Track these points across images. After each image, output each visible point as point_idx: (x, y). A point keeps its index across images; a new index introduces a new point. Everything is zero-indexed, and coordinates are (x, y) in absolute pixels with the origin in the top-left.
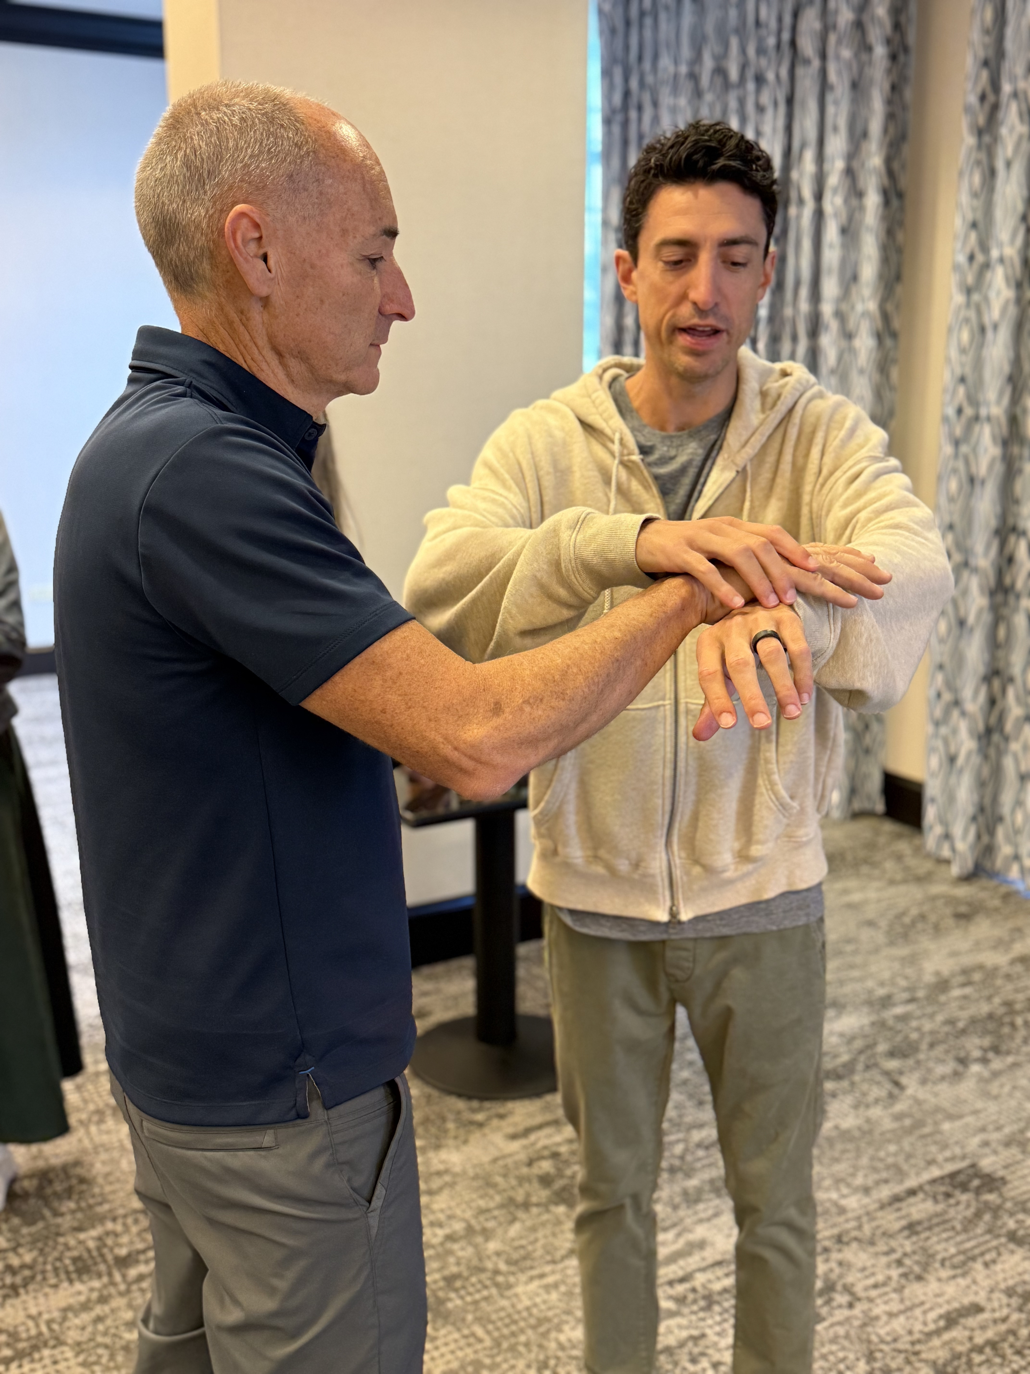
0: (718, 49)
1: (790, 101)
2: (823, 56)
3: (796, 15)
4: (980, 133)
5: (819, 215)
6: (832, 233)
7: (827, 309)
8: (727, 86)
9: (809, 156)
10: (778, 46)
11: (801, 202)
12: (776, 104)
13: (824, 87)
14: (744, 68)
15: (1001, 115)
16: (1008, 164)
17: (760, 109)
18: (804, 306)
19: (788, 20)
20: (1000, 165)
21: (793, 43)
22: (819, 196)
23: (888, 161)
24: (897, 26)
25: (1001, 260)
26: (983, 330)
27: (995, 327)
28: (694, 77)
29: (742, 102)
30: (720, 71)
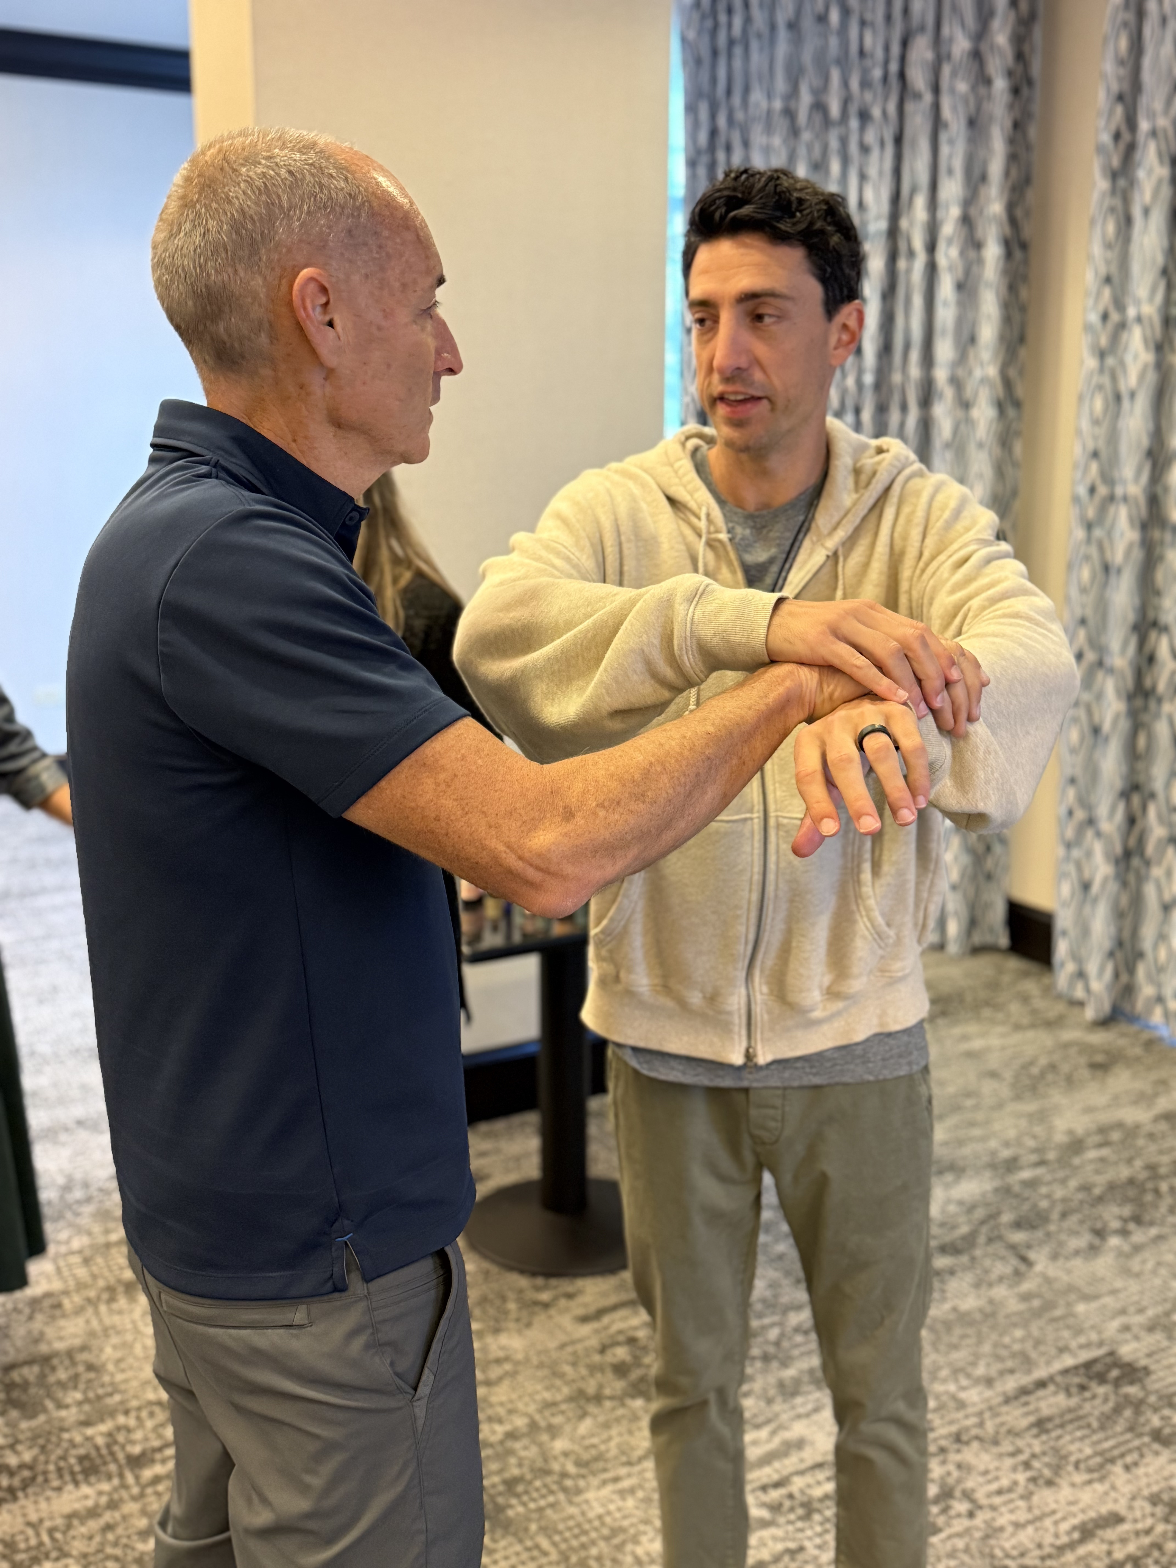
0: (817, 82)
1: (898, 140)
2: (936, 89)
3: (905, 43)
4: (1114, 176)
5: (932, 268)
6: (946, 289)
7: (941, 375)
8: (827, 122)
9: (920, 202)
10: (885, 78)
11: (911, 254)
12: (882, 144)
13: (937, 124)
14: (846, 103)
15: (1138, 155)
16: (1146, 211)
17: (865, 149)
18: (915, 371)
19: (895, 49)
20: (1137, 212)
21: (902, 75)
22: (931, 247)
23: (1010, 208)
24: (1020, 56)
25: (1139, 319)
26: (1118, 398)
27: (1133, 395)
28: (789, 113)
29: (844, 142)
30: (820, 107)
